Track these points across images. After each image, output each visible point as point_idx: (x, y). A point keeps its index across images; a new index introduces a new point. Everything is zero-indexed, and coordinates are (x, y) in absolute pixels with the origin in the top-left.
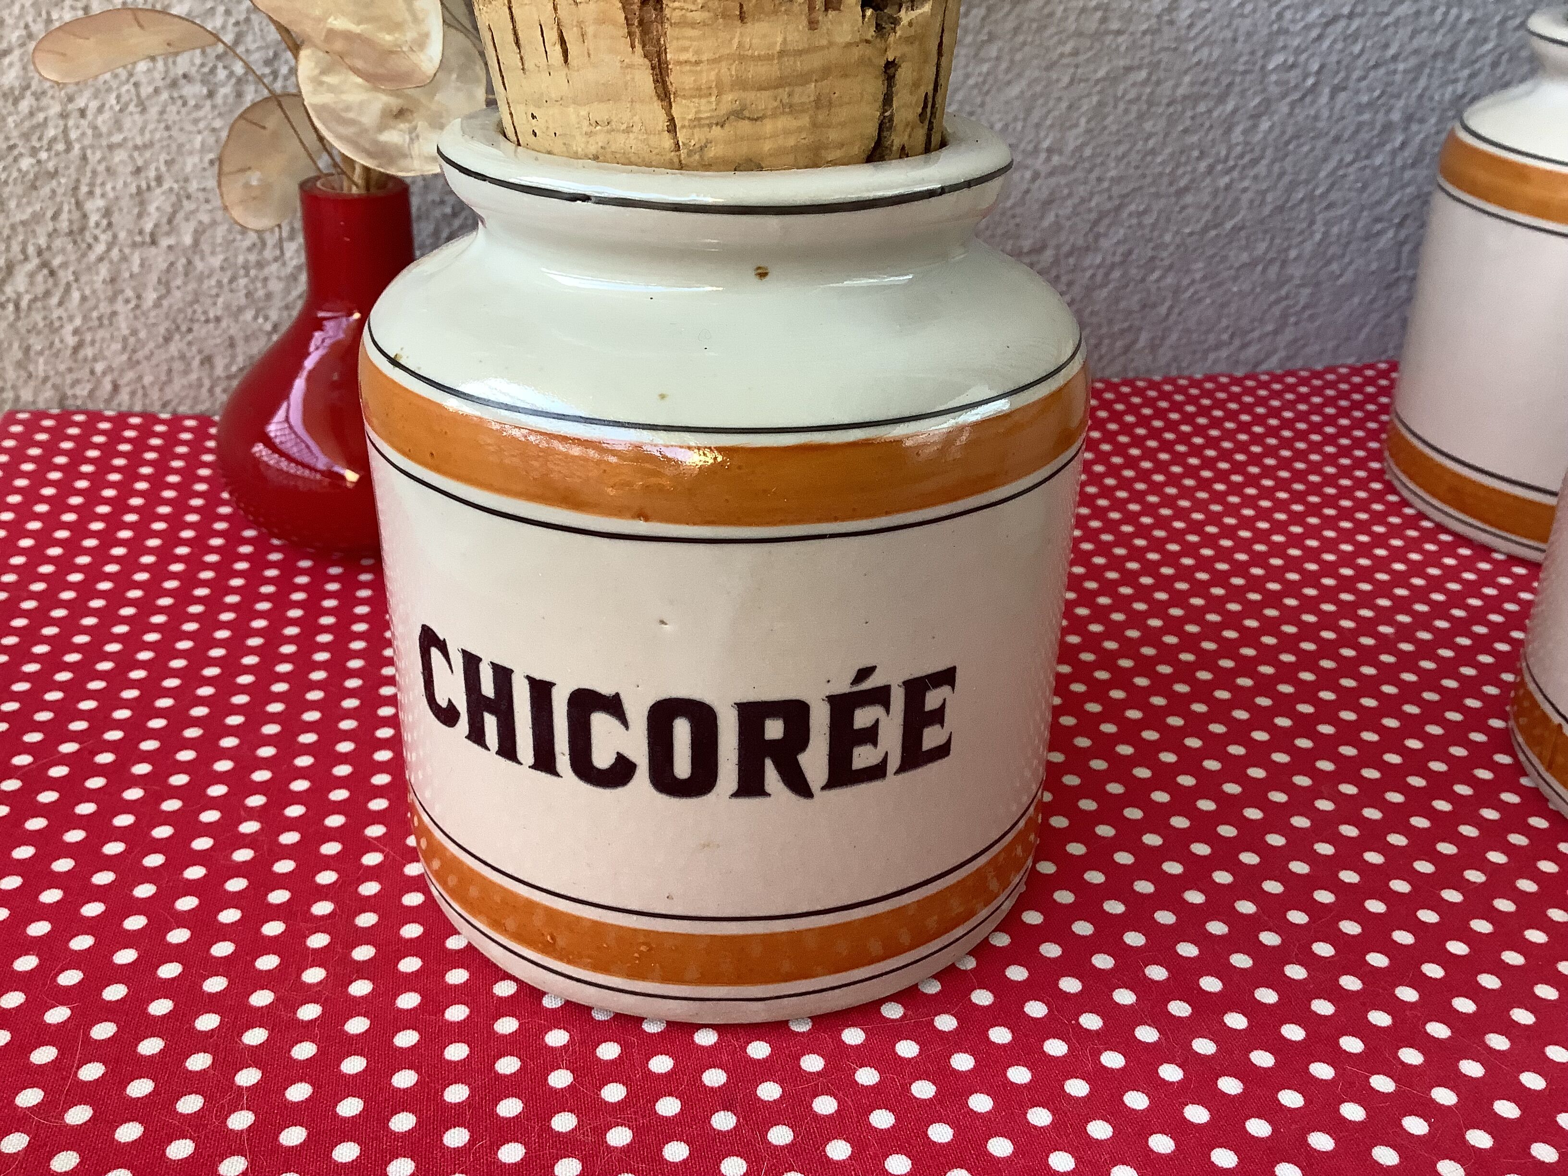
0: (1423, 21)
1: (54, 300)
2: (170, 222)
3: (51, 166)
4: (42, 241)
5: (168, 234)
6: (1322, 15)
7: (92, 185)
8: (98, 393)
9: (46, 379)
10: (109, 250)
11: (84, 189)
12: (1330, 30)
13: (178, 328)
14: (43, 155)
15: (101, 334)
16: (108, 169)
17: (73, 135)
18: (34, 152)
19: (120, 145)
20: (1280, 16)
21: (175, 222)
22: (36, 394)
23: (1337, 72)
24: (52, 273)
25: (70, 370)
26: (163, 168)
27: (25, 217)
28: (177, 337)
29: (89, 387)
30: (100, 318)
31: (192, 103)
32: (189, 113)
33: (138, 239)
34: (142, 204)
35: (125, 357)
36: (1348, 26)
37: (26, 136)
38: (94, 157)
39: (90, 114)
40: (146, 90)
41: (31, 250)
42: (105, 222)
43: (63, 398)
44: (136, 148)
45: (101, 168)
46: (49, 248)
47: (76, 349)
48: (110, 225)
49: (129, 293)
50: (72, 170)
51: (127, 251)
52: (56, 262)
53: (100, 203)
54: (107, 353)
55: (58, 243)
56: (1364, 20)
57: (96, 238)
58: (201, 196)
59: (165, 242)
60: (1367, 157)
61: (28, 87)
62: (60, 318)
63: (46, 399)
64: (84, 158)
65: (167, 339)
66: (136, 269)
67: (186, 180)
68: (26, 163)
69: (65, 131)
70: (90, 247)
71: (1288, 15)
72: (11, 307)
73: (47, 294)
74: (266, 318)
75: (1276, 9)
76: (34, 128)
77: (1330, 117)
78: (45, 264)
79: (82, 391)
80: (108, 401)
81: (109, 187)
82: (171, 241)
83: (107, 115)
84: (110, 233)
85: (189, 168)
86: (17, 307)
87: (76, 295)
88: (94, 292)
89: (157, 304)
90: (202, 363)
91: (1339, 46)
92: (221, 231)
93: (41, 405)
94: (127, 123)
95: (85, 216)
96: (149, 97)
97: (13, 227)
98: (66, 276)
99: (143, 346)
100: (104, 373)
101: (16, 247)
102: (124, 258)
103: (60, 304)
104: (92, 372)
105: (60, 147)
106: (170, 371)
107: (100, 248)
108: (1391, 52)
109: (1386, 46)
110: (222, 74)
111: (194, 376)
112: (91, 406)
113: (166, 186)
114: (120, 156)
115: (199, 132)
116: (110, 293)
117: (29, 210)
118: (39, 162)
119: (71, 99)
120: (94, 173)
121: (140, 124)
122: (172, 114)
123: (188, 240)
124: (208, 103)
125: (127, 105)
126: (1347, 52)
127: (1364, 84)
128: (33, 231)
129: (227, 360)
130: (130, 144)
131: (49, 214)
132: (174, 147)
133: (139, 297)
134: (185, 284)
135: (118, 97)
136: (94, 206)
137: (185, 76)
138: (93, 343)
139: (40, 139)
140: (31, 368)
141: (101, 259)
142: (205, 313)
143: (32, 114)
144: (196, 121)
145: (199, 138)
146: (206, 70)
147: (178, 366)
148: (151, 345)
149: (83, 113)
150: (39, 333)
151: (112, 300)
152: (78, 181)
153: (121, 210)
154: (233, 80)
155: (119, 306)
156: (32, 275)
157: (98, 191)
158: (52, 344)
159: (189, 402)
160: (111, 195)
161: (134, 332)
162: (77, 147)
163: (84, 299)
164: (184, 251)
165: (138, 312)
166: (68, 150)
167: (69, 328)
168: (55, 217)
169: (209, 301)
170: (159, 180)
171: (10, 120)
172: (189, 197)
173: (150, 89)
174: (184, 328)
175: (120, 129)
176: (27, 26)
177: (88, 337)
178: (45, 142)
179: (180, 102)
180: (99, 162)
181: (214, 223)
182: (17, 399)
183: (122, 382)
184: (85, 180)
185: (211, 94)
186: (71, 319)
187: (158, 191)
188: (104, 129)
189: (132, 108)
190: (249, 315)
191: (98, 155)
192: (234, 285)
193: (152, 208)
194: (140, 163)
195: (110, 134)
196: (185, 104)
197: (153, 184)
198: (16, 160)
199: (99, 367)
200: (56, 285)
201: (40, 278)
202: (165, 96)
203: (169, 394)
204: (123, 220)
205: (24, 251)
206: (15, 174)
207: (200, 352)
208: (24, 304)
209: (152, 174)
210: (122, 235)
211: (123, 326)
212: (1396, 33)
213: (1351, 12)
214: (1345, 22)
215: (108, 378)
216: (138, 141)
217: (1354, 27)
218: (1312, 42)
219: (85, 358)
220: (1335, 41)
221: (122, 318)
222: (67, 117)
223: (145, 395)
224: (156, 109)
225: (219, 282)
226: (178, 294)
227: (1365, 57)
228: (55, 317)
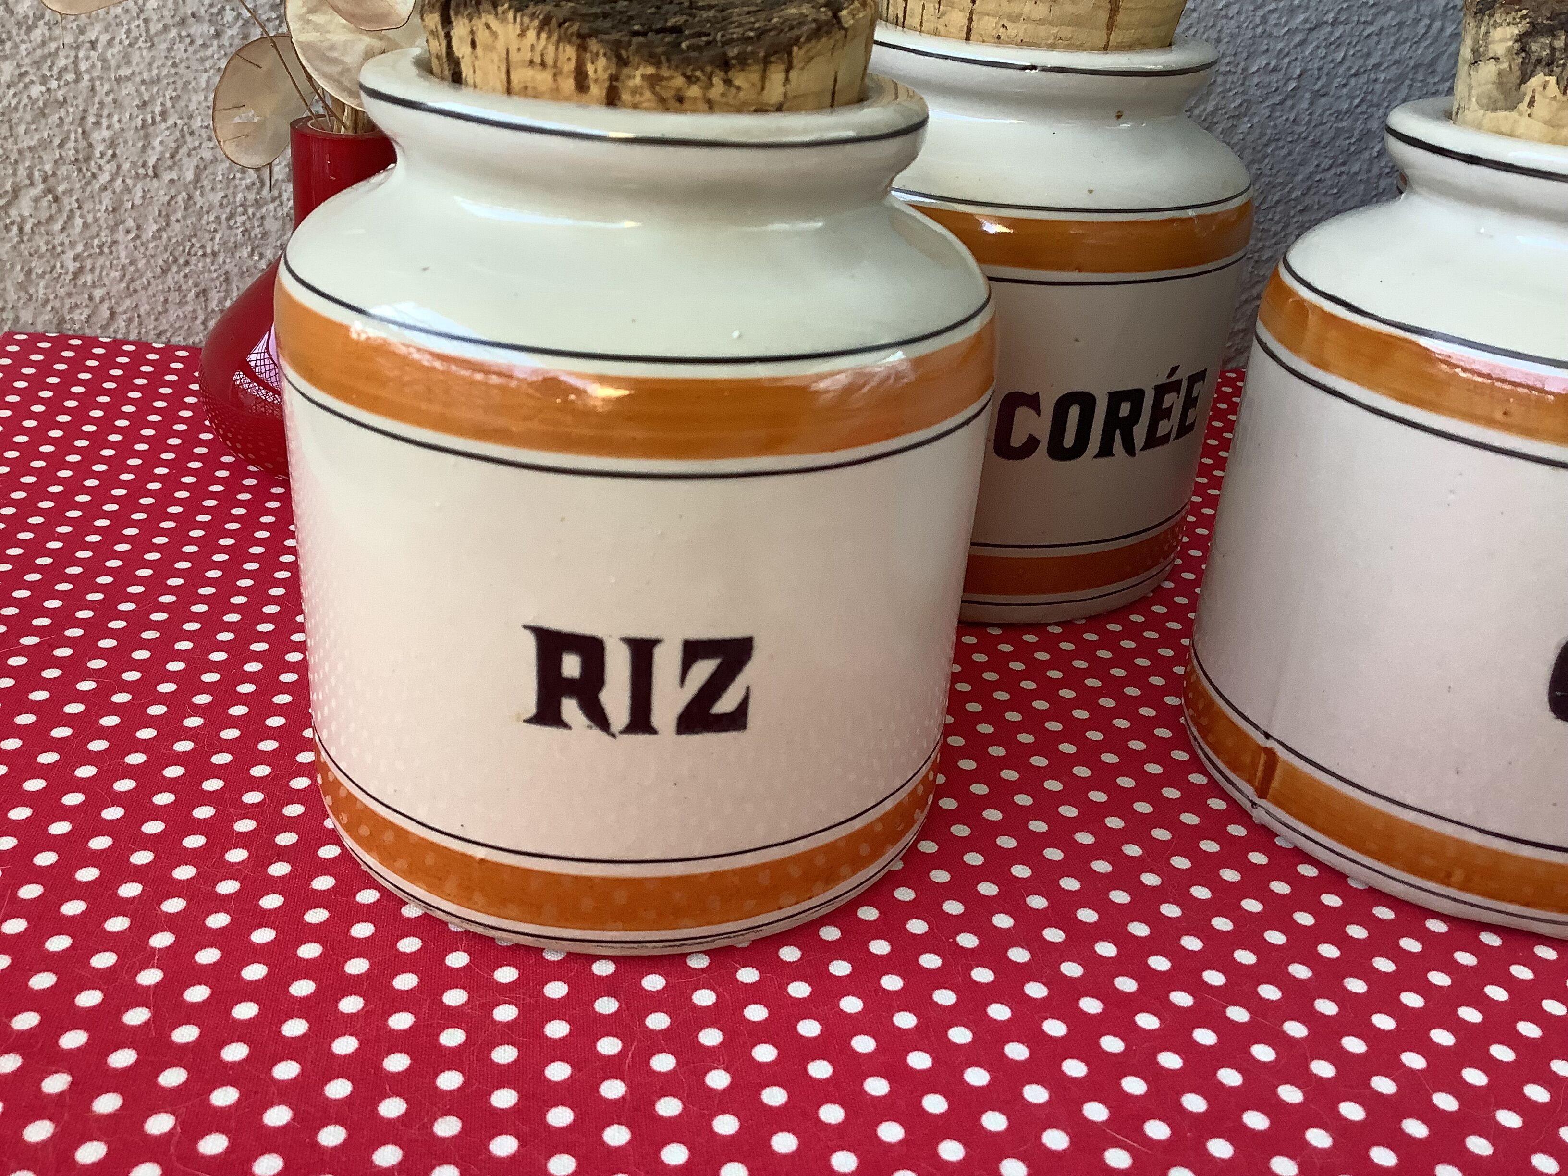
0: (1405, 32)
1: (57, 226)
2: (172, 156)
3: (60, 95)
4: (48, 168)
5: (170, 168)
6: (1306, 21)
7: (99, 116)
8: (94, 319)
9: (47, 301)
10: (112, 180)
11: (91, 119)
12: (1315, 34)
13: (175, 261)
14: (54, 84)
15: (101, 261)
16: (115, 101)
17: (83, 66)
18: (44, 80)
19: (128, 78)
20: (1264, 20)
21: (178, 157)
22: (35, 316)
23: (1318, 79)
24: (56, 199)
25: (69, 295)
26: (169, 104)
27: (32, 143)
28: (175, 269)
29: (87, 312)
30: (100, 247)
31: (200, 42)
32: (195, 52)
33: (142, 171)
34: (147, 136)
35: (124, 285)
36: (1331, 33)
37: (37, 64)
38: (102, 89)
39: (100, 47)
40: (155, 27)
41: (37, 175)
42: (110, 152)
43: (62, 321)
44: (143, 82)
45: (109, 99)
46: (54, 174)
47: (76, 275)
48: (114, 155)
49: (130, 223)
50: (80, 101)
51: (129, 182)
52: (61, 189)
53: (106, 134)
54: (106, 281)
55: (63, 171)
56: (1348, 28)
57: (100, 168)
58: (204, 133)
59: (167, 176)
60: (1344, 164)
61: (42, 16)
62: (62, 244)
63: (44, 322)
64: (93, 89)
65: (165, 271)
66: (138, 201)
67: (190, 117)
68: (36, 90)
69: (75, 62)
70: (94, 176)
71: (1273, 19)
72: (15, 229)
73: (51, 219)
74: (261, 256)
75: (1261, 13)
76: (44, 57)
77: (1309, 122)
78: (49, 191)
79: (80, 316)
80: (104, 328)
81: (116, 118)
82: (174, 175)
83: (117, 48)
84: (114, 164)
85: (193, 106)
86: (21, 230)
87: (78, 222)
88: (96, 220)
89: (157, 236)
90: (197, 296)
91: (1322, 52)
92: (221, 168)
93: (40, 328)
94: (136, 58)
95: (90, 145)
96: (156, 34)
97: (20, 152)
98: (70, 203)
99: (141, 276)
100: (102, 301)
101: (22, 172)
102: (128, 190)
103: (63, 229)
104: (91, 298)
105: (70, 77)
106: (166, 301)
107: (104, 178)
108: (1372, 61)
109: (1368, 55)
110: (229, 15)
111: (189, 308)
112: (88, 332)
113: (170, 122)
114: (128, 89)
115: (206, 71)
116: (111, 223)
117: (37, 137)
118: (48, 90)
119: (82, 31)
120: (101, 103)
121: (147, 60)
122: (179, 52)
123: (190, 176)
124: (215, 43)
125: (137, 39)
126: (1330, 58)
127: (1345, 91)
128: (40, 157)
129: (222, 294)
130: (138, 79)
131: (57, 141)
132: (180, 85)
133: (139, 227)
134: (184, 218)
135: (128, 32)
136: (100, 136)
137: (193, 15)
138: (92, 270)
139: (50, 68)
140: (32, 291)
141: (105, 188)
142: (203, 247)
143: (43, 43)
144: (202, 60)
145: (205, 76)
146: (214, 10)
147: (174, 297)
148: (150, 274)
149: (93, 44)
150: (41, 257)
151: (113, 229)
152: (85, 111)
153: (125, 142)
154: (240, 23)
155: (120, 235)
156: (36, 200)
157: (105, 122)
158: (53, 268)
159: (182, 332)
160: (117, 126)
161: (133, 262)
162: (86, 77)
163: (86, 225)
164: (186, 186)
165: (138, 242)
166: (77, 81)
167: (71, 254)
168: (61, 145)
169: (208, 236)
170: (164, 114)
171: (23, 47)
172: (192, 133)
173: (160, 26)
174: (181, 261)
175: (128, 63)
177: (88, 263)
178: (55, 70)
179: (188, 40)
180: (107, 94)
181: (215, 160)
182: (17, 319)
183: (119, 309)
184: (93, 110)
185: (218, 35)
186: (73, 245)
187: (163, 126)
188: (113, 63)
189: (140, 43)
190: (245, 252)
191: (107, 87)
192: (232, 222)
193: (156, 143)
194: (146, 98)
195: (118, 67)
196: (192, 42)
197: (158, 119)
198: (26, 87)
199: (98, 293)
200: (60, 210)
201: (44, 203)
202: (173, 33)
203: (164, 325)
204: (128, 153)
205: (30, 176)
206: (25, 100)
207: (196, 285)
208: (27, 228)
209: (158, 109)
210: (126, 166)
211: (123, 254)
212: (1378, 43)
213: (1335, 19)
214: (1329, 29)
215: (106, 305)
216: (146, 76)
217: (1337, 34)
218: (1296, 46)
219: (85, 284)
220: (1318, 47)
221: (122, 247)
222: (78, 48)
223: (140, 324)
224: (164, 46)
225: (217, 217)
226: (177, 227)
227: (1347, 64)
228: (56, 242)
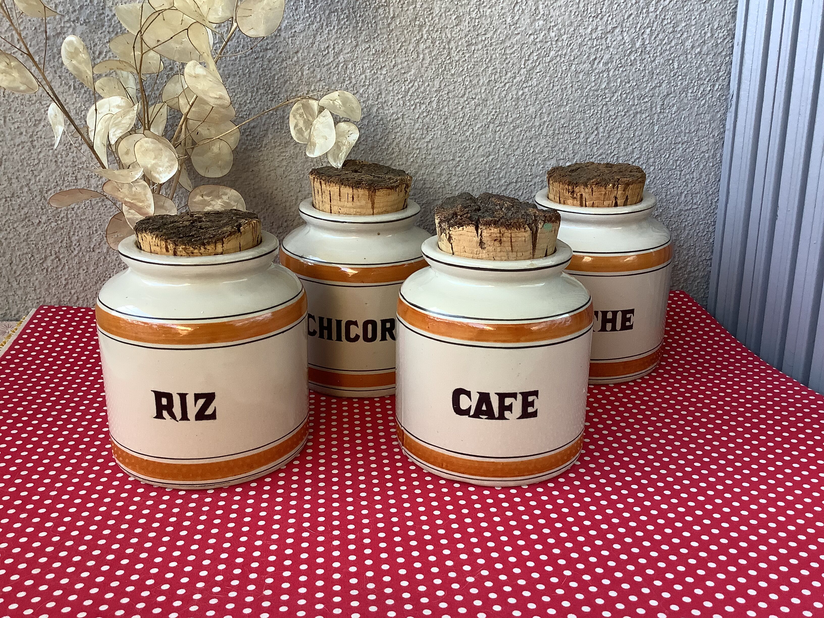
1: (60, 269)
2: (99, 244)
3: (61, 226)
4: (57, 250)
5: (99, 248)
6: (505, 182)
7: (74, 232)
8: (71, 300)
9: (55, 295)
10: (78, 253)
11: (72, 233)
12: (510, 186)
13: (100, 279)
14: (59, 222)
15: (74, 280)
16: (80, 227)
17: (69, 216)
18: (56, 221)
19: (84, 219)
20: (490, 182)
22: (51, 300)
24: (59, 260)
25: (63, 292)
26: (98, 227)
27: (52, 242)
28: (100, 282)
29: (69, 298)
30: (74, 275)
31: (109, 207)
33: (89, 250)
34: (90, 238)
35: (82, 288)
37: (54, 216)
38: (75, 223)
39: (75, 210)
41: (53, 252)
43: (60, 301)
44: (89, 220)
45: (78, 226)
46: (59, 252)
47: (65, 286)
48: (79, 245)
49: (85, 267)
50: (68, 227)
51: (84, 253)
52: (61, 257)
53: (77, 238)
54: (76, 287)
55: (62, 250)
56: (522, 183)
57: (74, 249)
59: (97, 251)
62: (61, 275)
63: (54, 302)
64: (72, 223)
65: (96, 283)
66: (87, 260)
68: (53, 225)
69: (67, 215)
70: (72, 252)
71: (493, 182)
72: (45, 271)
73: (57, 267)
75: (487, 180)
78: (57, 257)
79: (67, 299)
80: (75, 303)
81: (80, 232)
82: (100, 251)
83: (81, 210)
84: (79, 248)
86: (47, 271)
87: (67, 267)
88: (73, 266)
93: (52, 304)
94: (87, 213)
95: (71, 242)
97: (48, 245)
98: (64, 261)
100: (74, 294)
101: (48, 251)
102: (84, 256)
103: (61, 270)
104: (70, 293)
105: (65, 220)
107: (76, 252)
112: (69, 305)
113: (99, 233)
114: (84, 223)
116: (78, 267)
117: (53, 240)
118: (58, 224)
120: (75, 228)
121: (91, 213)
122: (102, 211)
123: (105, 251)
125: (87, 206)
128: (54, 246)
131: (60, 241)
132: (102, 221)
133: (87, 269)
134: (103, 265)
135: (85, 204)
140: (50, 291)
141: (76, 256)
144: (110, 212)
148: (91, 284)
149: (73, 209)
150: (54, 280)
151: (79, 270)
153: (83, 240)
155: (81, 271)
156: (53, 260)
157: (76, 234)
158: (58, 283)
160: (80, 235)
161: (85, 280)
162: (70, 219)
163: (69, 268)
164: (104, 254)
165: (87, 273)
166: (67, 221)
167: (64, 278)
168: (61, 242)
169: (111, 271)
170: (96, 230)
171: (49, 211)
174: (102, 280)
175: (85, 214)
176: (57, 182)
177: (70, 281)
178: (60, 218)
182: (45, 301)
183: (80, 297)
184: (72, 231)
186: (64, 275)
187: (96, 234)
189: (89, 208)
191: (77, 222)
193: (94, 240)
194: (91, 225)
195: (81, 216)
198: (50, 223)
199: (73, 291)
200: (60, 264)
201: (55, 261)
202: (100, 204)
204: (84, 244)
205: (51, 253)
206: (50, 228)
208: (49, 270)
209: (94, 229)
210: (83, 248)
211: (82, 278)
212: (535, 188)
213: (516, 181)
214: (515, 184)
215: (75, 295)
216: (90, 218)
217: (518, 186)
218: (503, 191)
219: (68, 288)
220: (511, 191)
221: (81, 275)
222: (68, 210)
223: (88, 301)
224: (97, 208)
225: (115, 264)
226: (101, 268)
227: (524, 196)
228: (59, 274)
